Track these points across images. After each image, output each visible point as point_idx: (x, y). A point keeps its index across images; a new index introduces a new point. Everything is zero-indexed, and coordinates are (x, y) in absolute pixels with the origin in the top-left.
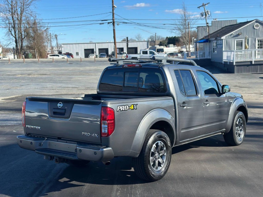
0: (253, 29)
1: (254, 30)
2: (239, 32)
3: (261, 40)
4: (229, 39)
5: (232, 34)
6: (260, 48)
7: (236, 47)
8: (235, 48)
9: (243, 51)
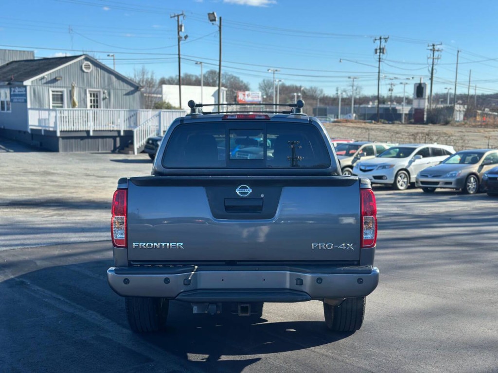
0: (81, 71)
1: (83, 73)
2: (55, 74)
3: (95, 93)
4: (38, 87)
5: (43, 78)
6: (94, 107)
7: (53, 103)
8: (51, 105)
9: (66, 110)
